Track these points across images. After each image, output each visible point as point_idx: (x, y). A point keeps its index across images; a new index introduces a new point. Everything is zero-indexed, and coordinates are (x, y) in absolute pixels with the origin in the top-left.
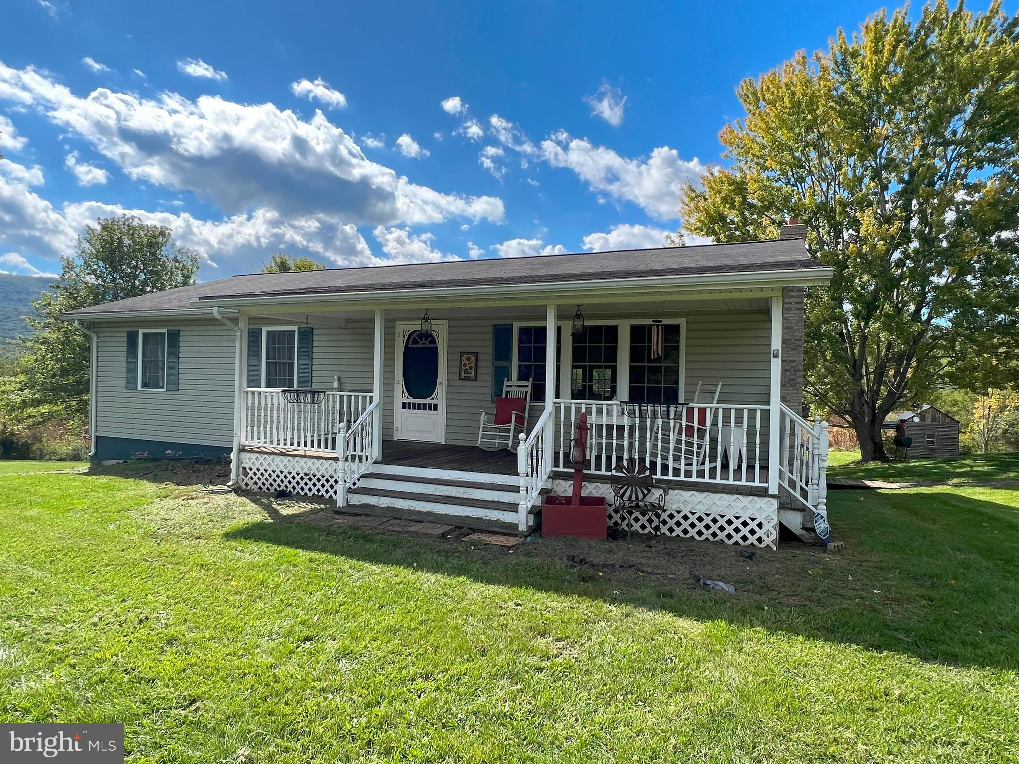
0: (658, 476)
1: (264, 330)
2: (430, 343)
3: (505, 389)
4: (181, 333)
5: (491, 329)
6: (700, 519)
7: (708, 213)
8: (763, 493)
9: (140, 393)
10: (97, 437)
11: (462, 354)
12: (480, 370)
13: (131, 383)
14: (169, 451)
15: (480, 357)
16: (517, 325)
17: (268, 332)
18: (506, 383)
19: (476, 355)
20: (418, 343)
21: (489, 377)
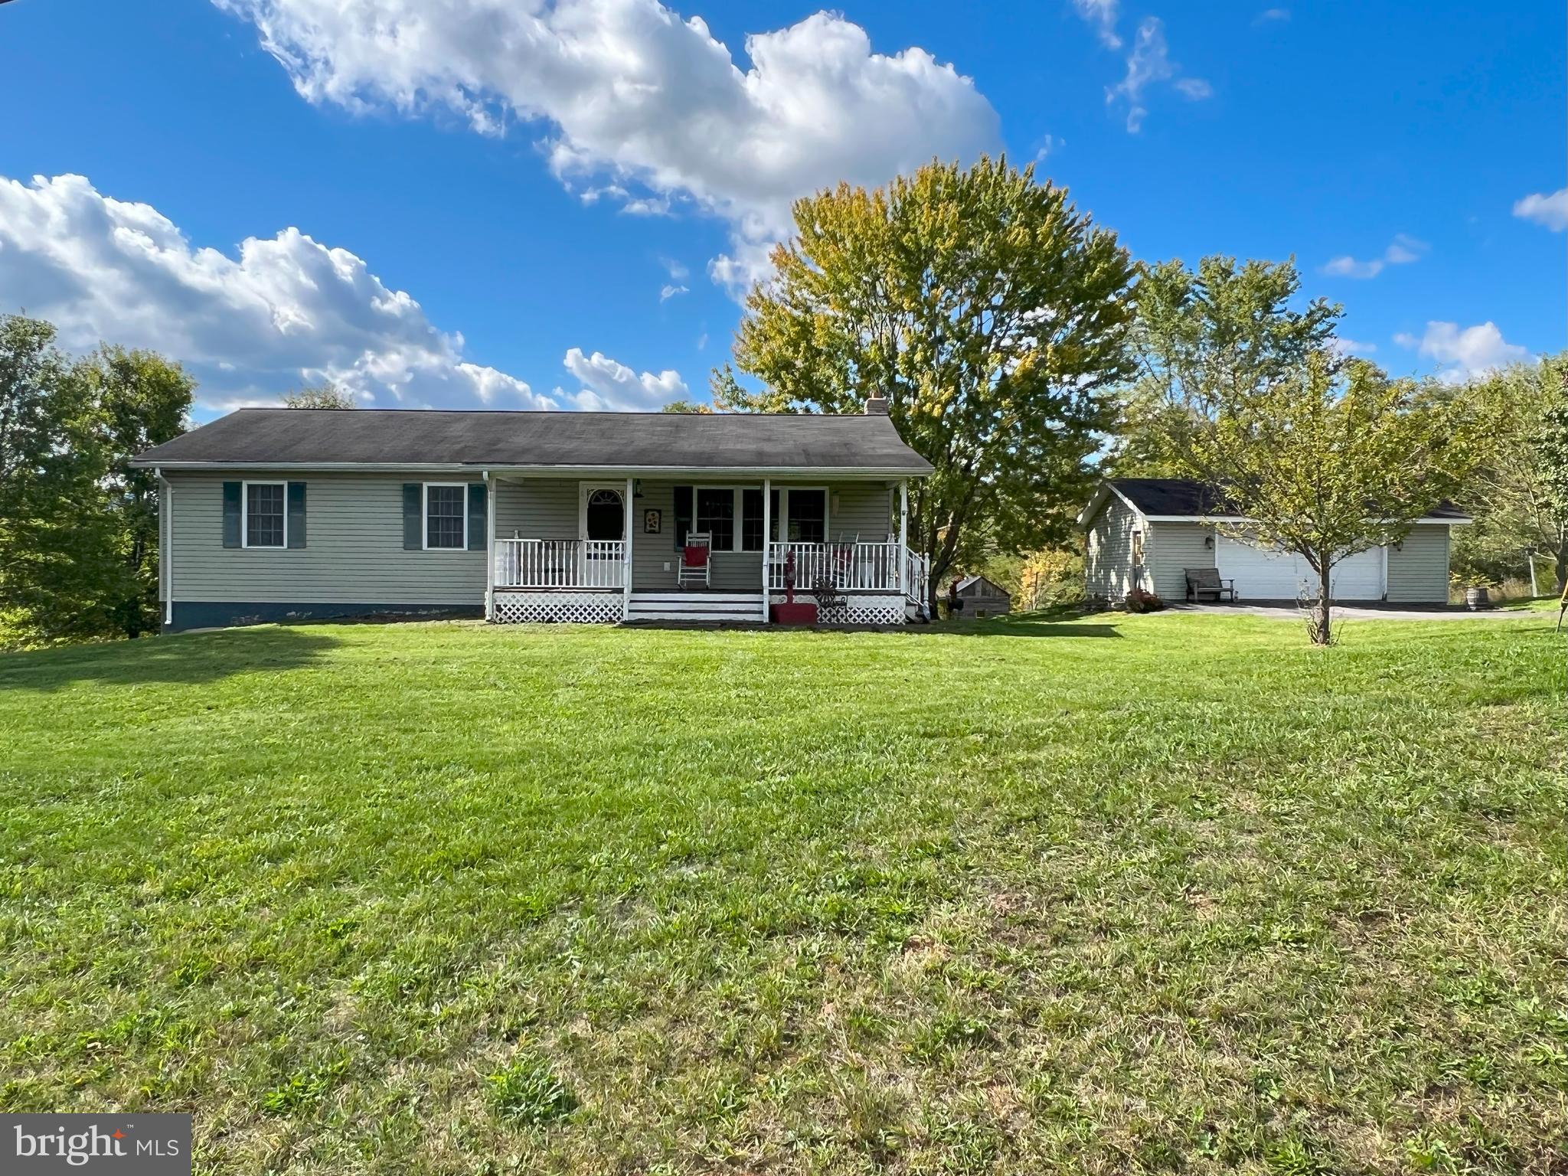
0: (838, 588)
1: (425, 486)
2: (613, 501)
3: (687, 540)
4: (308, 486)
5: (672, 491)
6: (863, 612)
7: (773, 358)
8: (897, 593)
9: (246, 550)
10: (173, 603)
11: (646, 511)
12: (662, 525)
13: (231, 539)
14: (293, 613)
15: (663, 514)
16: (696, 488)
17: (429, 488)
18: (688, 535)
19: (659, 512)
20: (599, 500)
21: (672, 531)
